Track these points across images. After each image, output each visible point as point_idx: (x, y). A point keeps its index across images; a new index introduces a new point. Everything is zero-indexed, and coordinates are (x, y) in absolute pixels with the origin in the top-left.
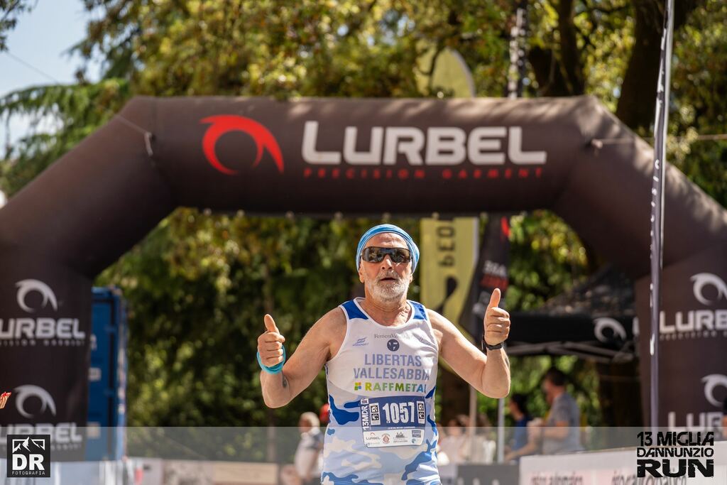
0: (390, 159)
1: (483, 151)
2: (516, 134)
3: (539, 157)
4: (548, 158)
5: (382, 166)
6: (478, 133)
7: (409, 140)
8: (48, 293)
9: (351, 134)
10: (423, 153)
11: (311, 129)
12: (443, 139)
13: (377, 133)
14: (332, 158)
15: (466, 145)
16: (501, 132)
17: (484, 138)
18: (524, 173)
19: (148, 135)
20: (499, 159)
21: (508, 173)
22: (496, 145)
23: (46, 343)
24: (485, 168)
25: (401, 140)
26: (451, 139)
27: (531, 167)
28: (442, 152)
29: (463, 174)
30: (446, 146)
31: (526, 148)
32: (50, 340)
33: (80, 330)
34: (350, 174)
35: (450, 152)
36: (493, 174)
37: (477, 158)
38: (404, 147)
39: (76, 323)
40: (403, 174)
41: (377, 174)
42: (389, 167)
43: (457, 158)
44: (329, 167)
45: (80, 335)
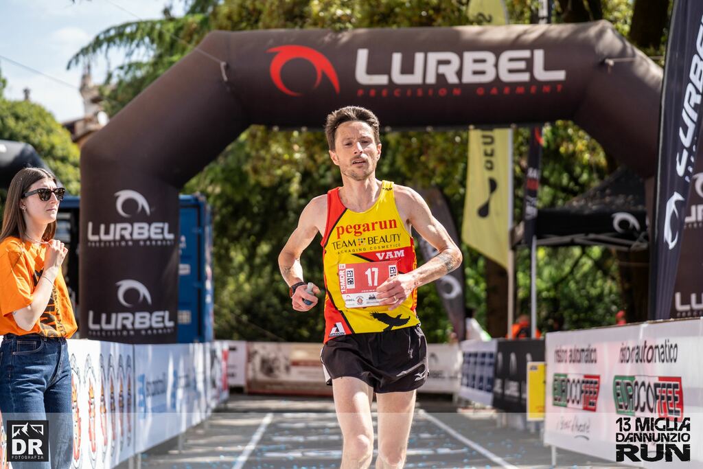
0: (431, 79)
1: (511, 71)
2: (539, 55)
3: (560, 75)
4: (567, 76)
5: (424, 86)
6: (506, 55)
7: (447, 62)
8: (142, 201)
9: (397, 58)
10: (459, 73)
11: (363, 55)
12: (476, 61)
13: (419, 57)
14: (382, 80)
15: (496, 66)
16: (526, 54)
17: (511, 60)
18: (547, 89)
19: (223, 64)
20: (525, 77)
21: (533, 90)
22: (522, 65)
23: (142, 243)
24: (514, 85)
25: (440, 62)
26: (483, 61)
27: (553, 84)
28: (476, 73)
29: (494, 91)
30: (479, 67)
31: (547, 67)
32: (145, 241)
33: (170, 232)
34: (397, 93)
35: (483, 73)
36: (520, 90)
37: (506, 77)
38: (442, 69)
39: (166, 226)
40: (443, 92)
41: (420, 93)
42: (431, 86)
43: (489, 77)
44: (379, 88)
45: (171, 237)
